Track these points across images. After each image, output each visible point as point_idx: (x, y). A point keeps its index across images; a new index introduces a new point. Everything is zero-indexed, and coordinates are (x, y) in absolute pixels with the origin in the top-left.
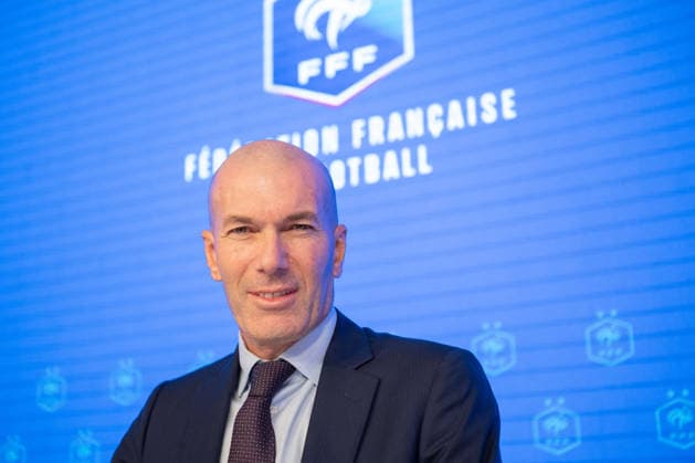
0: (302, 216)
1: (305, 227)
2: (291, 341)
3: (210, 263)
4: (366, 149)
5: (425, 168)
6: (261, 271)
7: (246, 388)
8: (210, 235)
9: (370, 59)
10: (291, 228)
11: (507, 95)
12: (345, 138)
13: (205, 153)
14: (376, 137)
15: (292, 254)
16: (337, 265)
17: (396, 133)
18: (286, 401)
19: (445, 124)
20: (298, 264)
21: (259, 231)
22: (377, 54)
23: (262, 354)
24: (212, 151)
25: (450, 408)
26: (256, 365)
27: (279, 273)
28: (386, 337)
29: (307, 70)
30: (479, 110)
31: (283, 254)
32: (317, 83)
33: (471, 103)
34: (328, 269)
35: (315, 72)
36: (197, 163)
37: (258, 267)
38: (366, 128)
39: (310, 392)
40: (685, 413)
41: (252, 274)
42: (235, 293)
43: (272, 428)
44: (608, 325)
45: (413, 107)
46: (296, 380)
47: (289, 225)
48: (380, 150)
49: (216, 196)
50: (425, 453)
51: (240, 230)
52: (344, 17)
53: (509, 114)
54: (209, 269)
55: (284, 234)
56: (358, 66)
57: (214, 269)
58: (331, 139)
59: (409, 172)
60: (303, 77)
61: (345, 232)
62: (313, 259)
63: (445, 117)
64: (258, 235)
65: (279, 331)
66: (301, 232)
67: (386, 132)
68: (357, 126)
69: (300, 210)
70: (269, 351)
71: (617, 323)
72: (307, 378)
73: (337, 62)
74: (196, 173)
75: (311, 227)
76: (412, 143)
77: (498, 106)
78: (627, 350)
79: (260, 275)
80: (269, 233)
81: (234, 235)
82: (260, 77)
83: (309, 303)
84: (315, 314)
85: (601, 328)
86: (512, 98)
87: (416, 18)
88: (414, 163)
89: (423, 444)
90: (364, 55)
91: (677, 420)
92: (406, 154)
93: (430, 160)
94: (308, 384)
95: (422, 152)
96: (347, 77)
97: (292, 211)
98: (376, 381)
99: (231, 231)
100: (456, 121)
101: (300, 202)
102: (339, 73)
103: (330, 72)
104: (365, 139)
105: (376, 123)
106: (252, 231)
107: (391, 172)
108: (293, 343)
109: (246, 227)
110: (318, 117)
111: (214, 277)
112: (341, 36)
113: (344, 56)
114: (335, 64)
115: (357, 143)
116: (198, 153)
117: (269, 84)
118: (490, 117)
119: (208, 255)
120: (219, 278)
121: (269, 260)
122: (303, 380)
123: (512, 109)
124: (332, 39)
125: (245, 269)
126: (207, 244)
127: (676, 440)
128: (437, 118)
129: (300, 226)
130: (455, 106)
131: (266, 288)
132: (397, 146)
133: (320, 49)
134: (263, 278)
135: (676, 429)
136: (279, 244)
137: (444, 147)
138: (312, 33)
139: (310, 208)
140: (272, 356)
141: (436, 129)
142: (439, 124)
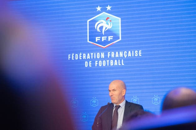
5: (123, 64)
14: (113, 56)
17: (117, 56)
19: (127, 55)
22: (113, 38)
24: (75, 54)
29: (97, 39)
30: (134, 54)
33: (133, 52)
35: (99, 39)
36: (71, 56)
38: (111, 54)
45: (121, 51)
48: (114, 59)
52: (106, 28)
56: (109, 40)
58: (103, 55)
59: (119, 64)
67: (115, 55)
68: (109, 53)
74: (71, 58)
78: (159, 102)
82: (87, 40)
85: (155, 98)
86: (141, 52)
90: (110, 38)
92: (119, 61)
100: (130, 55)
102: (104, 41)
104: (110, 56)
107: (116, 64)
112: (105, 32)
114: (104, 39)
116: (71, 54)
123: (141, 54)
128: (126, 54)
130: (129, 52)
132: (117, 59)
137: (127, 60)
141: (125, 56)
142: (126, 55)
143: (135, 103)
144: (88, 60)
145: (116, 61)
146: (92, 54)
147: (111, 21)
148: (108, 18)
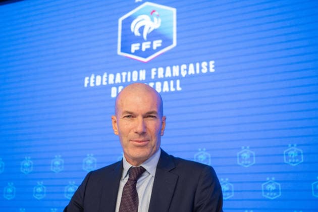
0: (152, 113)
1: (153, 116)
2: (145, 159)
3: (114, 128)
4: (157, 80)
5: (179, 89)
6: (136, 132)
7: (126, 176)
8: (115, 118)
9: (160, 45)
10: (148, 117)
11: (212, 63)
12: (148, 75)
13: (93, 77)
14: (161, 75)
15: (148, 127)
16: (162, 131)
17: (168, 74)
18: (142, 182)
20: (150, 131)
21: (135, 117)
22: (162, 43)
23: (133, 164)
24: (95, 76)
25: (206, 188)
26: (131, 168)
27: (143, 134)
28: (179, 159)
29: (135, 47)
30: (201, 68)
31: (145, 127)
32: (138, 53)
33: (198, 65)
34: (160, 133)
35: (138, 48)
36: (89, 80)
37: (135, 131)
38: (157, 72)
39: (151, 179)
40: (273, 186)
41: (132, 134)
42: (125, 140)
43: (137, 193)
44: (246, 152)
45: (176, 65)
46: (146, 174)
47: (148, 115)
48: (162, 81)
49: (119, 103)
50: (196, 205)
51: (128, 116)
52: (150, 28)
53: (212, 70)
54: (114, 130)
55: (145, 119)
56: (155, 47)
57: (116, 130)
58: (143, 75)
59: (173, 89)
60: (133, 51)
61: (165, 119)
62: (155, 129)
63: (187, 70)
64: (135, 119)
65: (141, 154)
66: (152, 118)
67: (164, 74)
68: (153, 70)
69: (152, 110)
70: (136, 163)
71: (249, 151)
72: (150, 174)
73: (146, 45)
74: (89, 84)
75: (155, 117)
76: (175, 79)
77: (208, 67)
78: (252, 161)
79: (136, 134)
80: (140, 118)
81: (125, 118)
82: (116, 49)
83: (153, 145)
84: (154, 149)
85: (242, 153)
86: (213, 64)
87: (178, 32)
88: (175, 86)
89: (196, 201)
90: (157, 44)
91: (270, 189)
92: (172, 82)
93: (181, 86)
94: (150, 176)
95: (178, 82)
96: (150, 51)
97: (149, 110)
98: (177, 177)
99: (125, 117)
100: (191, 71)
101: (152, 107)
102: (147, 50)
103: (144, 49)
104: (156, 75)
105: (161, 70)
106: (133, 117)
107: (166, 89)
108: (146, 160)
109: (131, 116)
110: (138, 66)
111: (115, 133)
112: (148, 36)
113: (149, 43)
114: (146, 46)
115: (153, 77)
116: (90, 77)
117: (119, 52)
118: (205, 71)
119: (113, 125)
120: (118, 134)
121: (140, 129)
122: (148, 174)
123: (213, 68)
124: (145, 36)
125: (130, 131)
126: (113, 121)
127: (269, 196)
128: (184, 70)
129: (151, 116)
130: (191, 66)
131: (137, 139)
132: (169, 79)
133: (140, 40)
134: (137, 136)
135: (269, 191)
136: (144, 123)
137: (187, 81)
138: (137, 33)
139: (155, 109)
140: (138, 165)
141: (184, 74)
142: (186, 72)
143: (202, 163)
144: (117, 86)
145: (166, 83)
146: (124, 74)
147: (158, 16)
148: (154, 11)
